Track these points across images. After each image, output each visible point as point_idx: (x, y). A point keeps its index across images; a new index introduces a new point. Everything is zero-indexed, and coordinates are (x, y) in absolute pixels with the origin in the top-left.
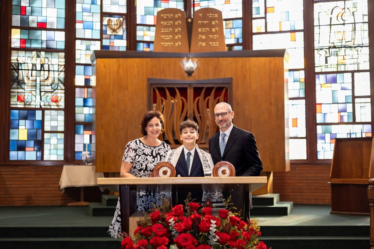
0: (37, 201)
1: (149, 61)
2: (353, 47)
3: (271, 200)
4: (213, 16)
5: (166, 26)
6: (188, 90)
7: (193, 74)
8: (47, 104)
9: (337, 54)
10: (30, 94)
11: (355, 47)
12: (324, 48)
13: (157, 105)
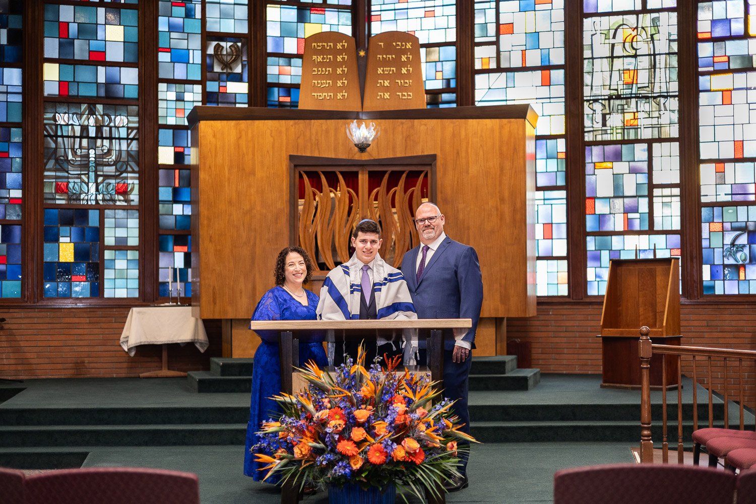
0: (93, 370)
1: (292, 126)
2: (651, 97)
3: (501, 366)
4: (402, 45)
5: (321, 64)
6: (360, 176)
7: (368, 149)
8: (107, 197)
9: (623, 109)
10: (79, 180)
11: (655, 98)
12: (600, 98)
13: (305, 202)
